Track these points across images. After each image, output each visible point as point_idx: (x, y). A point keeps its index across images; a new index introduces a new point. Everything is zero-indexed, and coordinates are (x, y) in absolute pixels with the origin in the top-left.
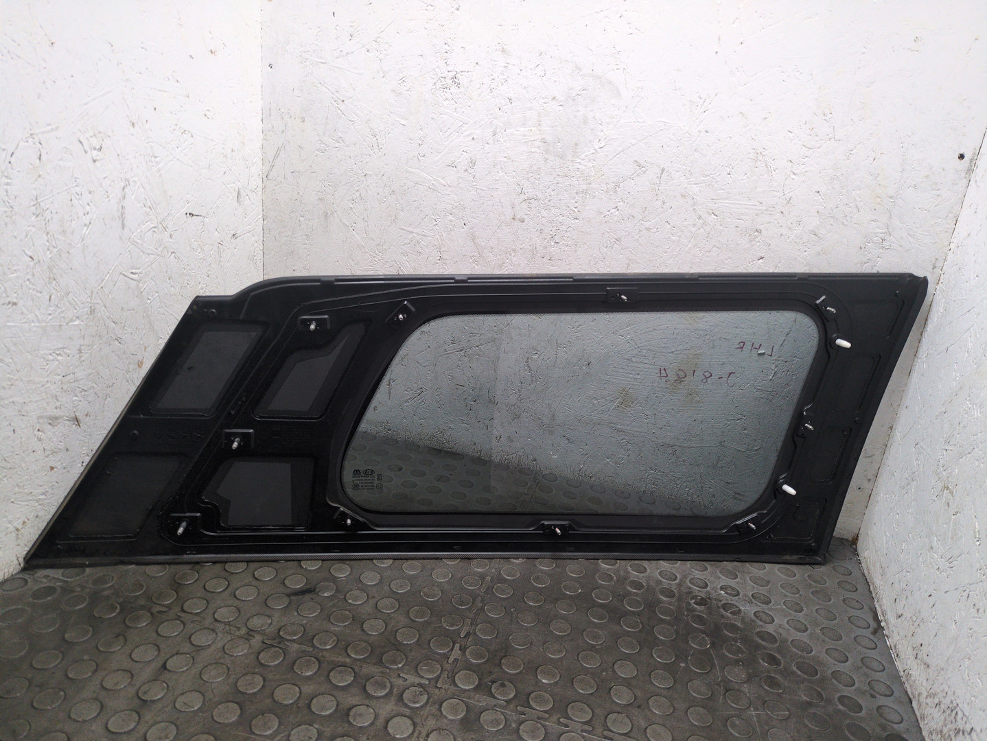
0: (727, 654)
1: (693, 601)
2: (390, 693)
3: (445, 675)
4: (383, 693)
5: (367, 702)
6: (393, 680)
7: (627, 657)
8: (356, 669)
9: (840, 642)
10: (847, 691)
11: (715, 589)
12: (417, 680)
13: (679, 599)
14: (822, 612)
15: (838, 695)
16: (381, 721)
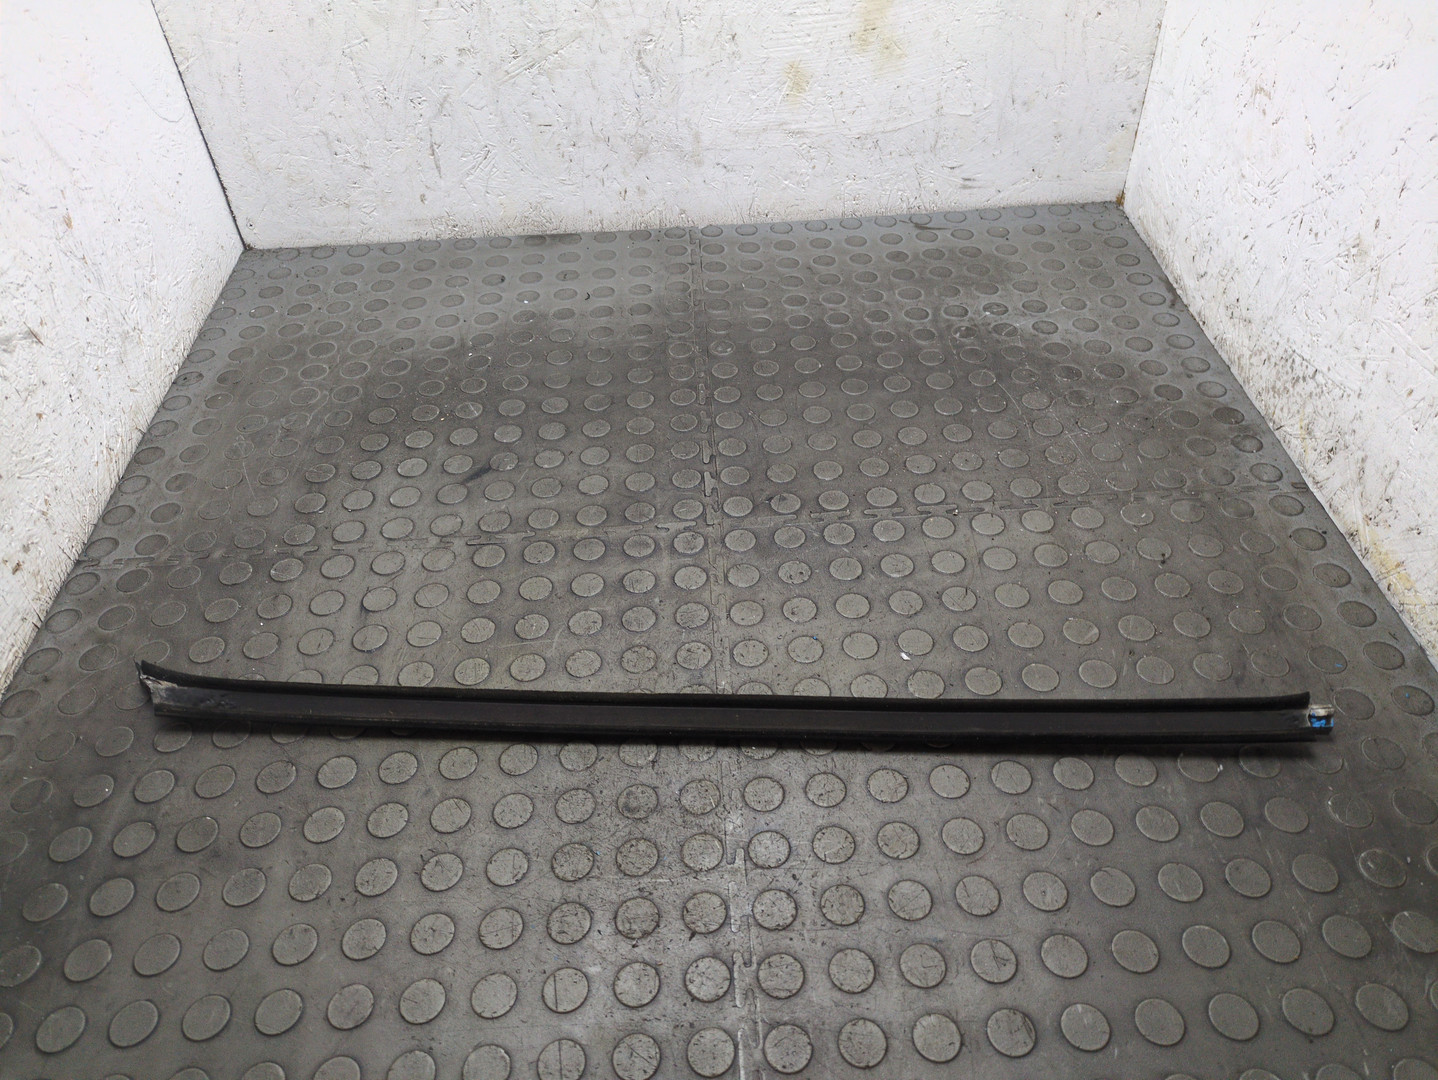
0: (1017, 382)
1: (958, 335)
2: (657, 548)
3: (709, 510)
4: (650, 551)
5: (636, 566)
6: (652, 534)
7: (908, 422)
8: (603, 537)
9: (1138, 328)
10: (1161, 381)
11: (977, 312)
12: (682, 525)
13: (941, 337)
14: (1109, 300)
15: (1153, 388)
16: (665, 580)
